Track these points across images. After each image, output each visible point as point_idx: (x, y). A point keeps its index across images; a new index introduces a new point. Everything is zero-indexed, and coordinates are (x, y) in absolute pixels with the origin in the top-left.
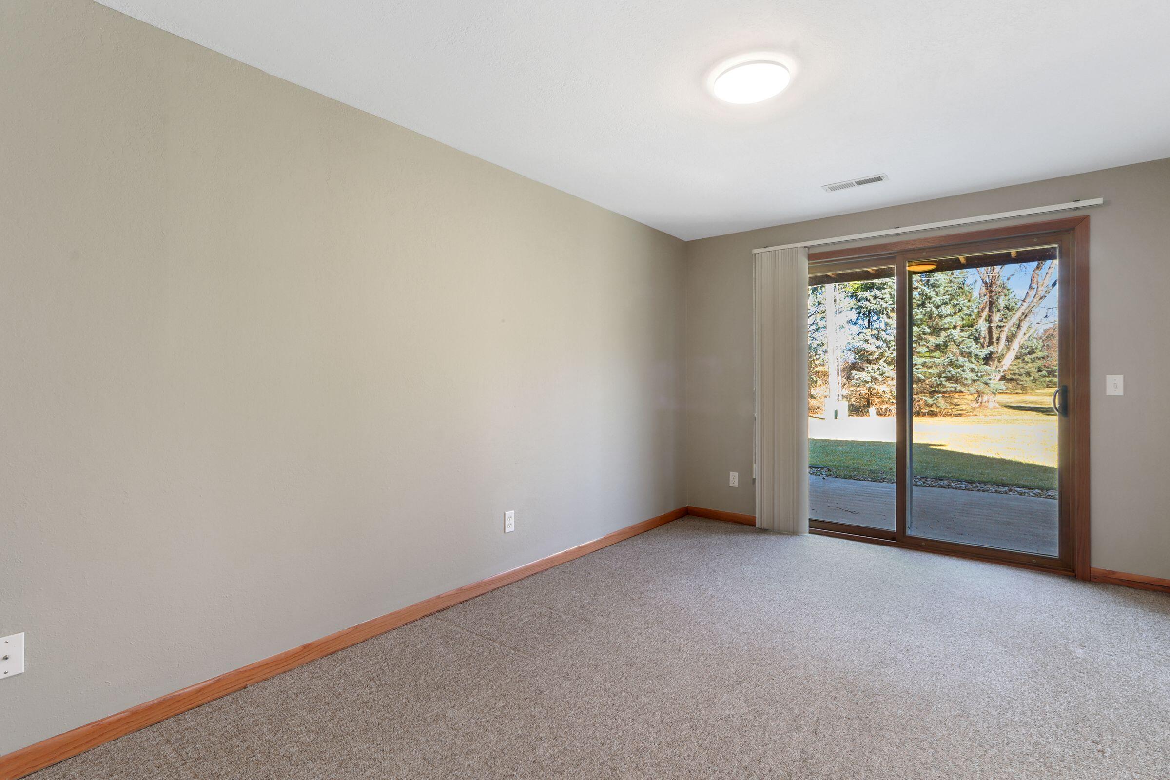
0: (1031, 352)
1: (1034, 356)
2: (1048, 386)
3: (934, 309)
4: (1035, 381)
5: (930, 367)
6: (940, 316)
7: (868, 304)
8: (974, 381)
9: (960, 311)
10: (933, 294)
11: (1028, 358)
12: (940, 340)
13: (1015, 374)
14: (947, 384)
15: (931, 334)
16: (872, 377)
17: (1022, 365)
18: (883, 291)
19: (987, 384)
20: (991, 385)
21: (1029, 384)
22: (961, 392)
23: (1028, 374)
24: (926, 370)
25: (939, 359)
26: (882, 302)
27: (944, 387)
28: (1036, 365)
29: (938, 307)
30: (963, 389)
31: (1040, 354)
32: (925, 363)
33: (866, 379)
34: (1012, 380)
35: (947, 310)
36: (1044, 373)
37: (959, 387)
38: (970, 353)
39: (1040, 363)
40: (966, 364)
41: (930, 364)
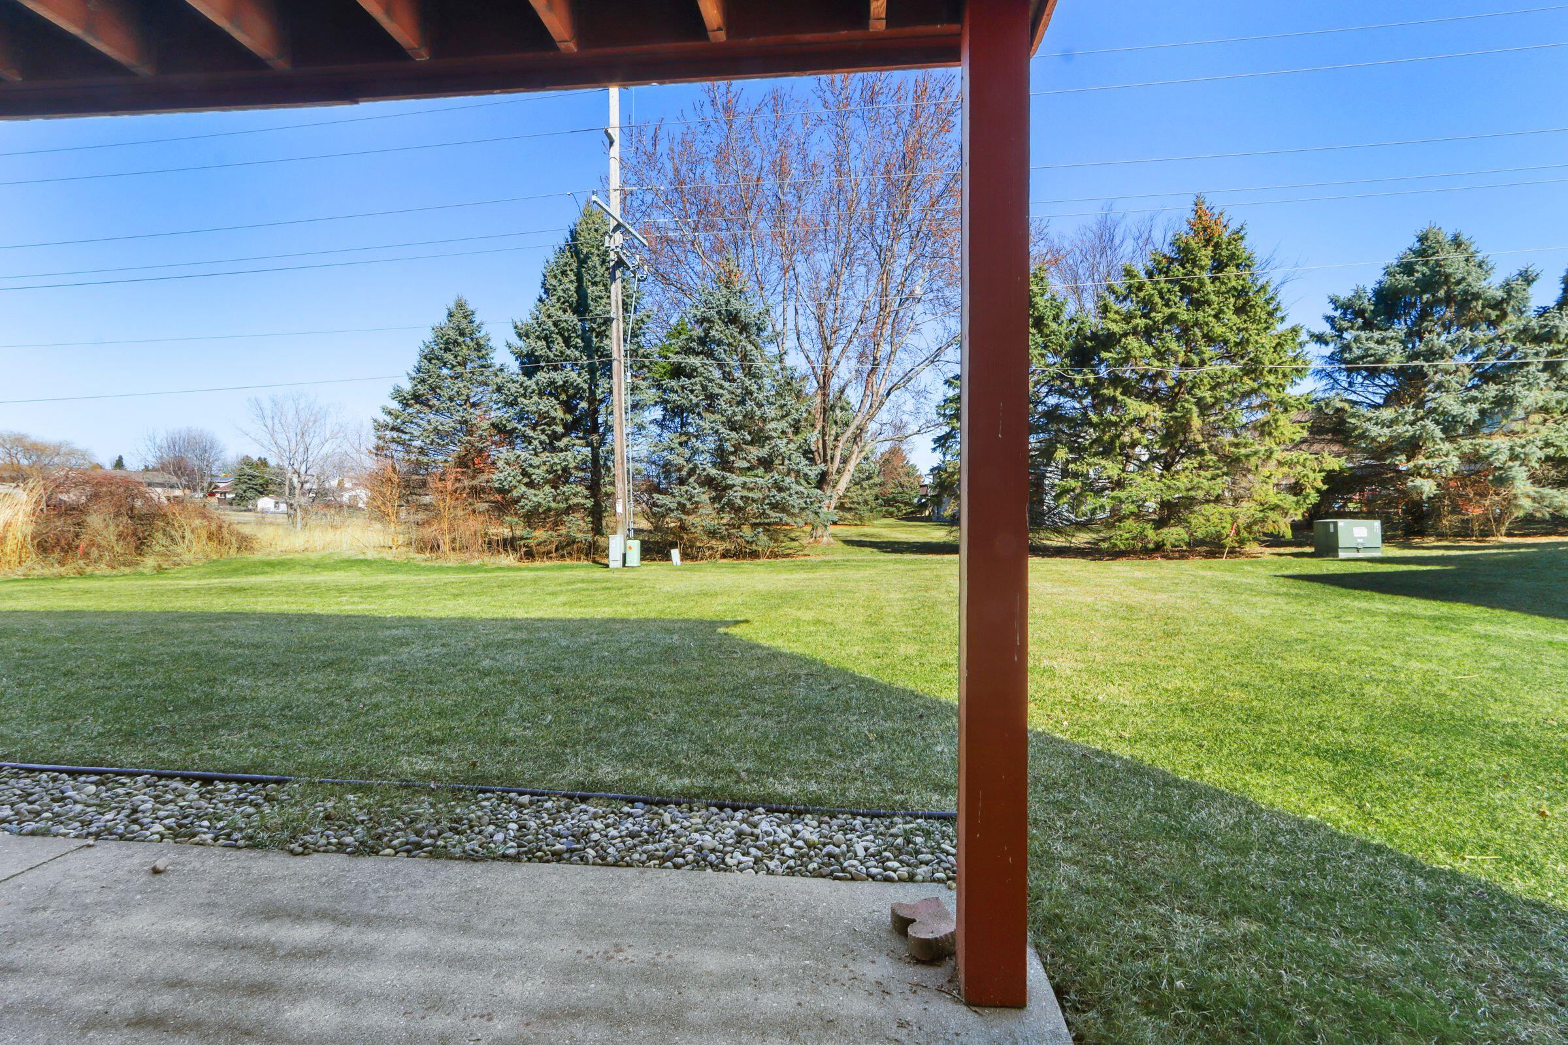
0: (869, 478)
1: (872, 481)
2: (884, 517)
3: (756, 409)
4: (871, 510)
5: (752, 490)
6: (764, 419)
7: (675, 397)
8: (803, 509)
9: (787, 415)
10: (754, 387)
11: (865, 484)
12: (764, 452)
13: (853, 503)
14: (772, 514)
15: (752, 443)
16: (679, 503)
17: (860, 492)
18: (693, 380)
19: (816, 513)
20: (821, 515)
21: (867, 514)
22: (787, 524)
23: (866, 502)
24: (745, 493)
25: (764, 479)
26: (692, 397)
27: (768, 517)
28: (873, 492)
29: (760, 406)
30: (790, 520)
31: (876, 480)
32: (745, 483)
33: (670, 505)
34: (851, 509)
35: (771, 412)
36: (880, 501)
37: (785, 518)
38: (798, 472)
39: (877, 490)
40: (794, 486)
41: (751, 486)
